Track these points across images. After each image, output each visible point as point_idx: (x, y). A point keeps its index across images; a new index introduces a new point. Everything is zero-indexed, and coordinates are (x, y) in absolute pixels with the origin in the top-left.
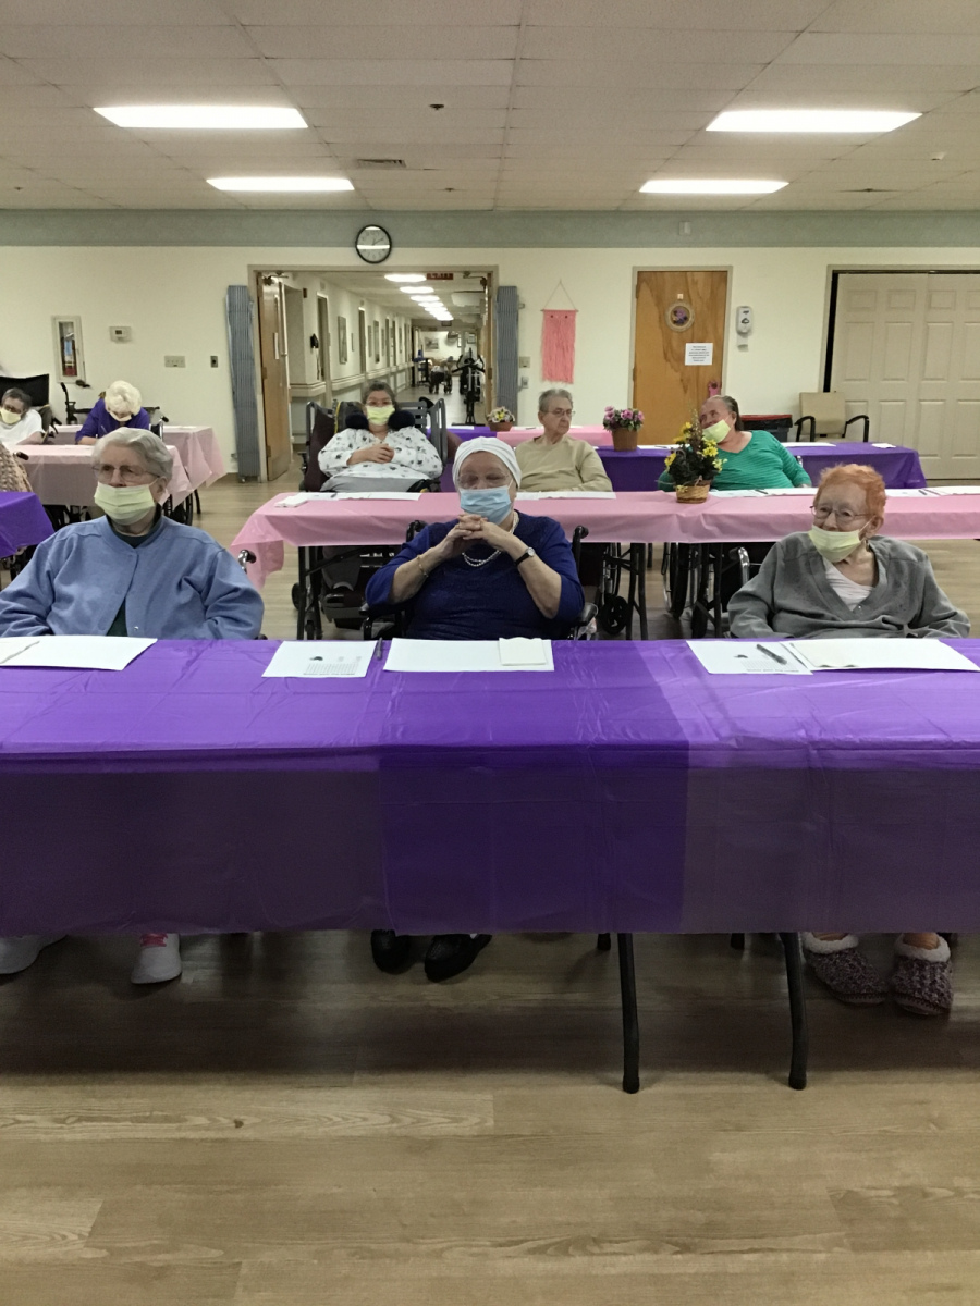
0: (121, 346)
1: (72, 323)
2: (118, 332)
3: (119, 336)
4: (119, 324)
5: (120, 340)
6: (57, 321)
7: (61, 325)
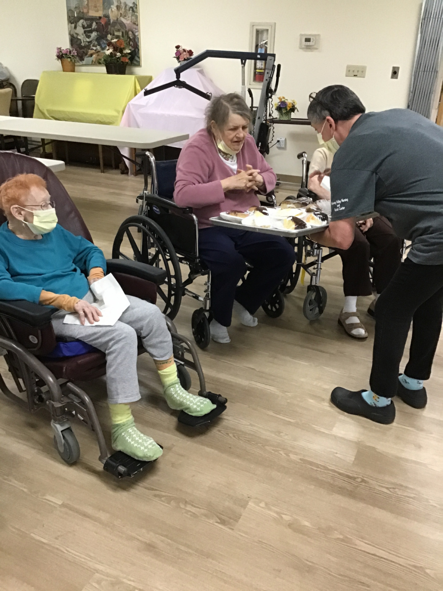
0: (309, 54)
1: (267, 30)
2: (308, 40)
3: (308, 43)
4: (309, 32)
5: (308, 48)
6: (255, 28)
7: (258, 32)
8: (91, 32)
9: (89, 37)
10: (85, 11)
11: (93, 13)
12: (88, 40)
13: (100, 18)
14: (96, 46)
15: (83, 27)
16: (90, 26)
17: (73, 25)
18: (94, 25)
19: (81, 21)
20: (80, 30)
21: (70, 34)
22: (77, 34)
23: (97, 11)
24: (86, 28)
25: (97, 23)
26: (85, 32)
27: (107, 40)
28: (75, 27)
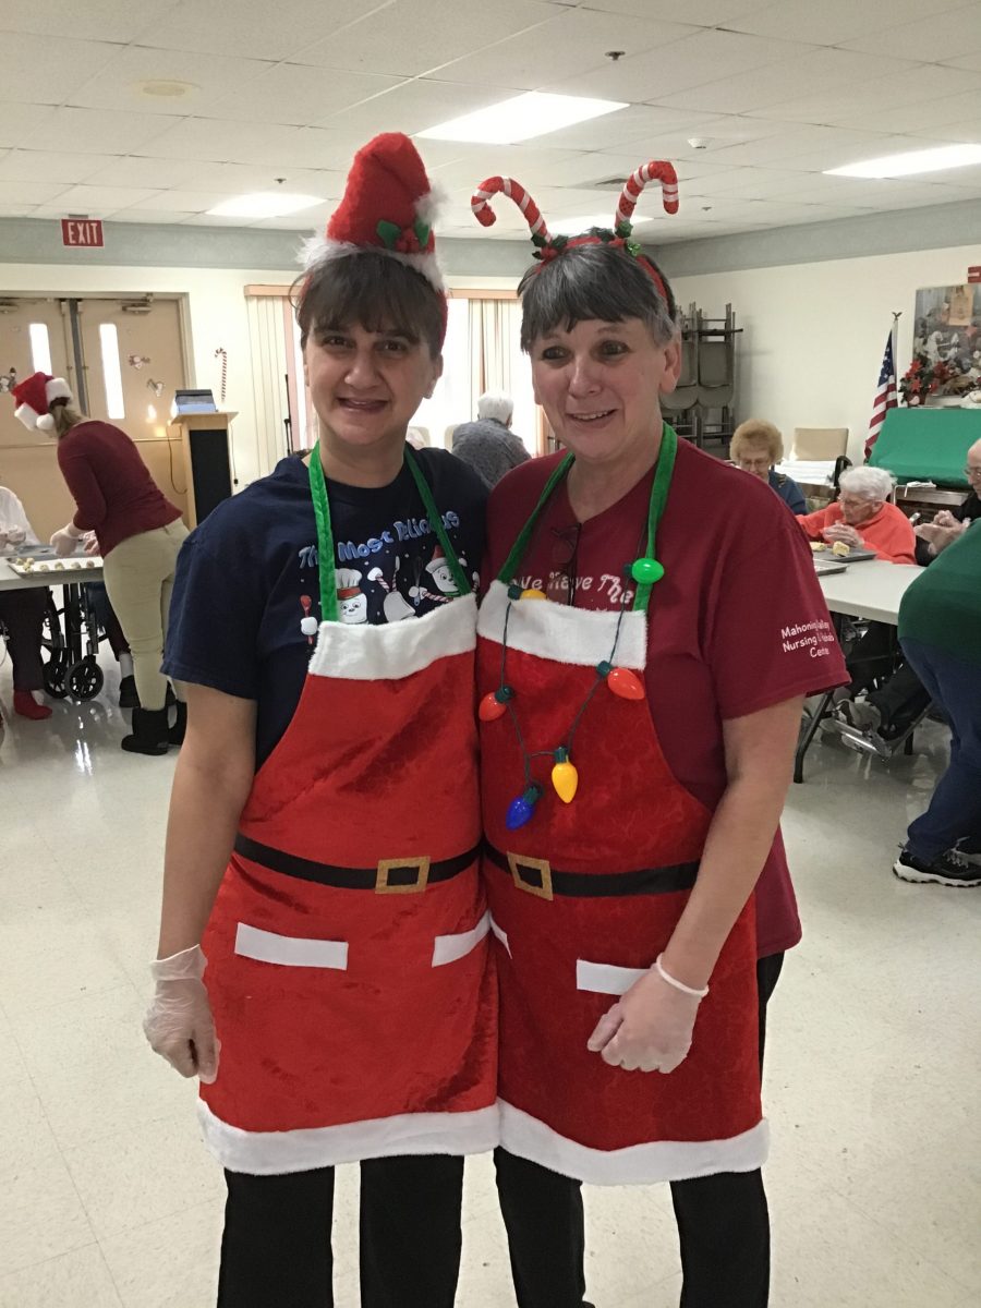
8: (949, 348)
9: (945, 356)
10: (944, 319)
11: (953, 322)
12: (942, 360)
13: (966, 327)
14: (953, 368)
15: (938, 341)
16: (950, 338)
17: (922, 340)
18: (955, 339)
19: (936, 334)
20: (932, 346)
21: (914, 352)
22: (927, 352)
23: (962, 318)
24: (943, 342)
25: (959, 335)
26: (939, 349)
27: (973, 359)
28: (925, 343)
